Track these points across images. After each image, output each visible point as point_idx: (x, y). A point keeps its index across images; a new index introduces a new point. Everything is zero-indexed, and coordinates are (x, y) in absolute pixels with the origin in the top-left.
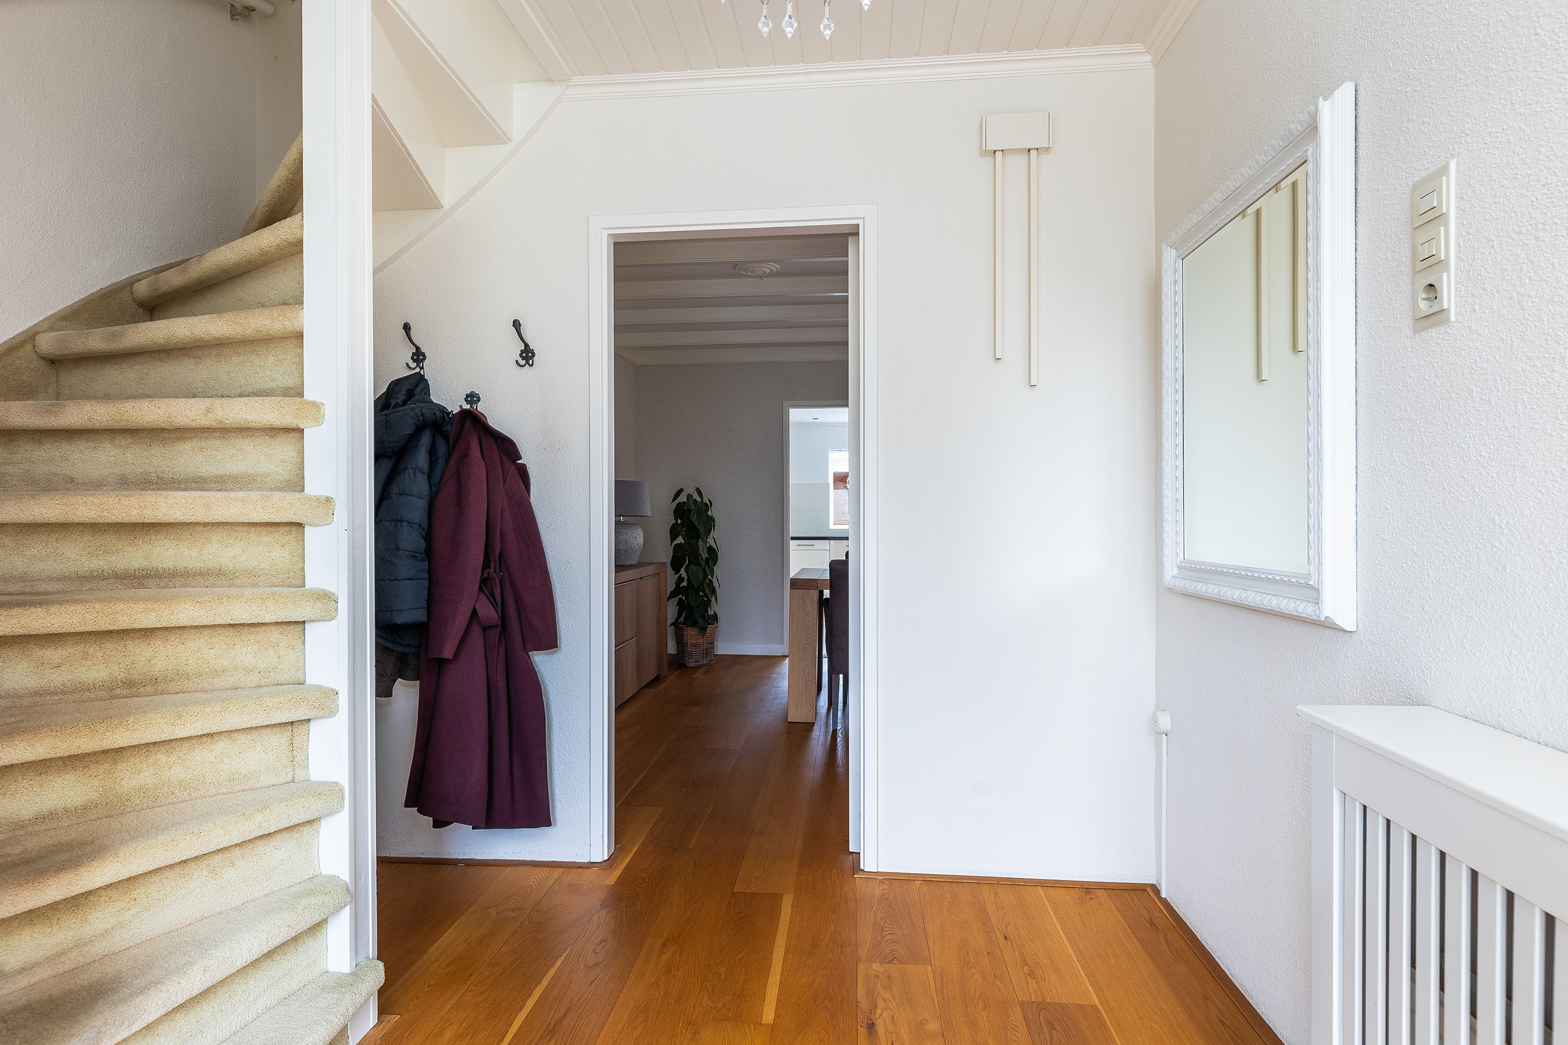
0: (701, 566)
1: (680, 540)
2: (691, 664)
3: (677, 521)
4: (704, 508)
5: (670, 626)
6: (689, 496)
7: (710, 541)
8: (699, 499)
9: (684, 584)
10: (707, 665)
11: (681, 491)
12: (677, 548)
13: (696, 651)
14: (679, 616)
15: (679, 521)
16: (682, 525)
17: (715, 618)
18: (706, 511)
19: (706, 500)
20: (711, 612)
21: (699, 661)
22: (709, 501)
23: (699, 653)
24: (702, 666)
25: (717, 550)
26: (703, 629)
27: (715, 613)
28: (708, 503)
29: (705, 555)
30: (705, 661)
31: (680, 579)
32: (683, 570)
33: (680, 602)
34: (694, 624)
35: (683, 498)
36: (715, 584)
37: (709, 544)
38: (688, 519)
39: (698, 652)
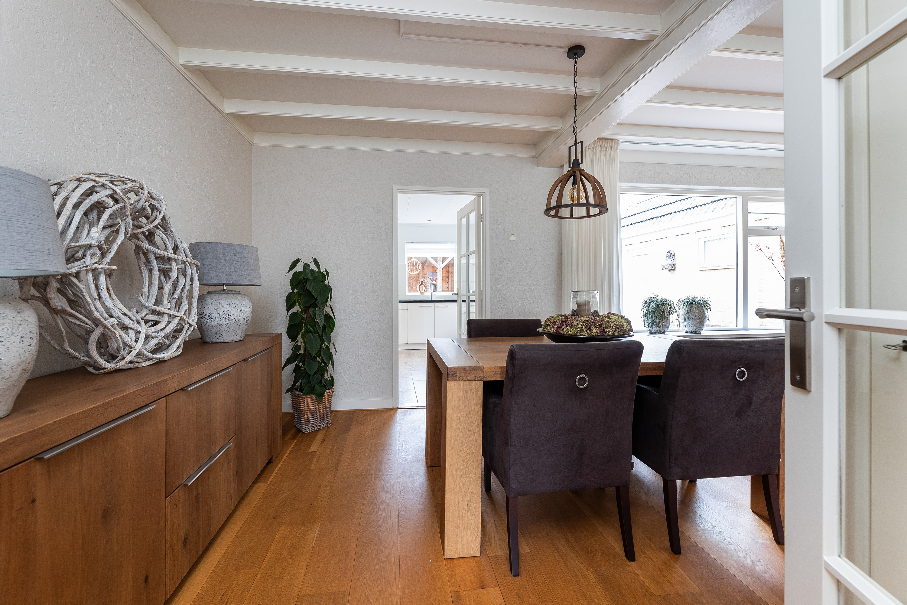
0: (318, 333)
1: (296, 308)
2: (307, 429)
3: (293, 290)
4: (321, 278)
5: (287, 392)
6: (306, 266)
7: (327, 309)
8: (316, 269)
9: (302, 351)
10: (324, 428)
11: (297, 261)
12: (293, 317)
13: (313, 417)
14: (295, 382)
15: (296, 291)
16: (299, 294)
17: (331, 382)
18: (323, 281)
19: (322, 270)
20: (327, 377)
21: (316, 426)
22: (326, 271)
23: (316, 419)
24: (318, 431)
25: (333, 317)
26: (320, 396)
27: (332, 377)
28: (325, 273)
29: (322, 323)
30: (322, 426)
31: (296, 348)
32: (299, 337)
33: (297, 369)
34: (311, 392)
35: (299, 268)
36: (332, 350)
37: (326, 312)
38: (304, 288)
39: (314, 418)
